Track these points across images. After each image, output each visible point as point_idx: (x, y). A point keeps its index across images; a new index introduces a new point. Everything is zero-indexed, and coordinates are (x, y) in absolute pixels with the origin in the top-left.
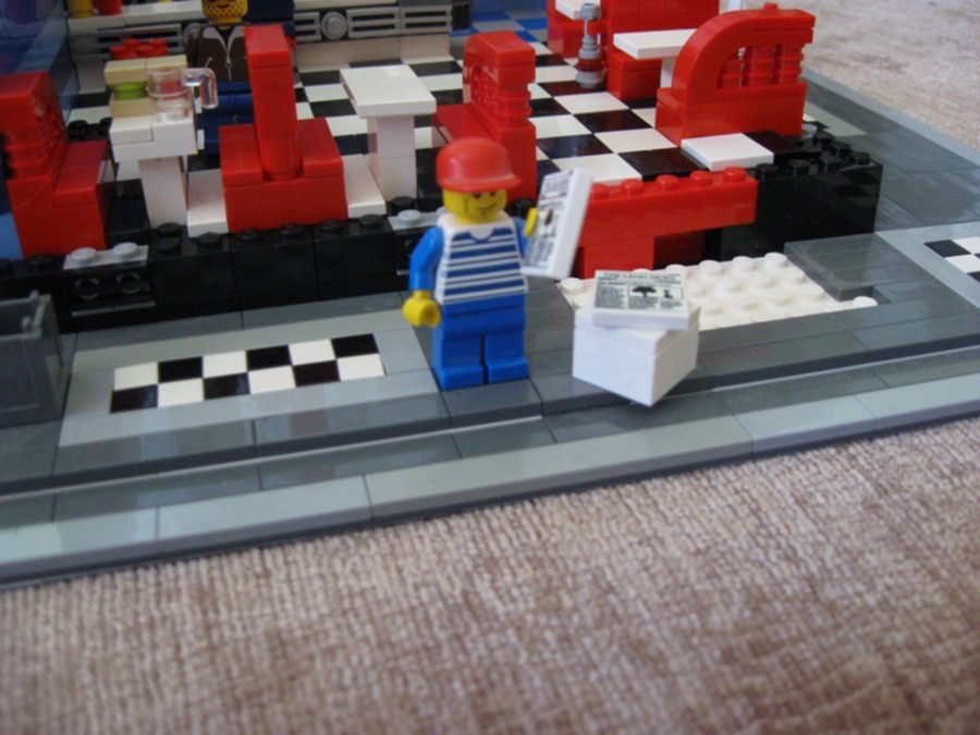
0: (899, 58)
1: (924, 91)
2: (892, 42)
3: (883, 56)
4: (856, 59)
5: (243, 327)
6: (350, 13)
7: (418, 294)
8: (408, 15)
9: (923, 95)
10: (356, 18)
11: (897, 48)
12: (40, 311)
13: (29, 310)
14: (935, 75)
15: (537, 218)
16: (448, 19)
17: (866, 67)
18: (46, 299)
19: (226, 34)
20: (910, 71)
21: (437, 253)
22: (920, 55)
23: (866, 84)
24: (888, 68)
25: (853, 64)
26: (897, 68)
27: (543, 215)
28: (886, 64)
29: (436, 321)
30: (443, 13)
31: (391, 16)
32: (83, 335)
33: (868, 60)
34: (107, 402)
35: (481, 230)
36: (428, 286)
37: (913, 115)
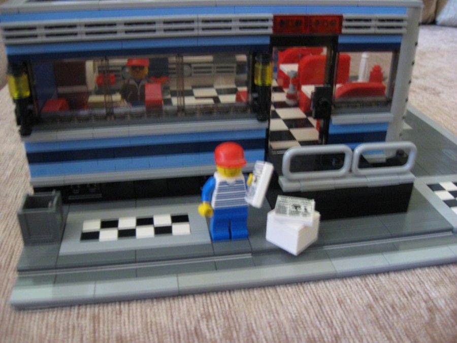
0: (439, 89)
1: (447, 106)
2: (439, 80)
3: (433, 87)
4: (419, 88)
5: (136, 206)
6: (193, 66)
7: (204, 202)
8: (218, 68)
9: (446, 109)
10: (195, 68)
11: (440, 83)
12: (56, 200)
13: (52, 199)
14: (454, 98)
15: (252, 179)
16: (235, 70)
17: (424, 93)
18: (59, 194)
19: (138, 83)
20: (443, 96)
21: (213, 187)
22: (450, 87)
23: (421, 102)
24: (434, 94)
25: (418, 90)
26: (438, 94)
27: (254, 178)
28: (433, 92)
29: (211, 215)
30: (232, 67)
31: (210, 68)
32: (72, 207)
33: (425, 89)
34: (79, 236)
35: (231, 180)
36: (209, 200)
37: (439, 119)
